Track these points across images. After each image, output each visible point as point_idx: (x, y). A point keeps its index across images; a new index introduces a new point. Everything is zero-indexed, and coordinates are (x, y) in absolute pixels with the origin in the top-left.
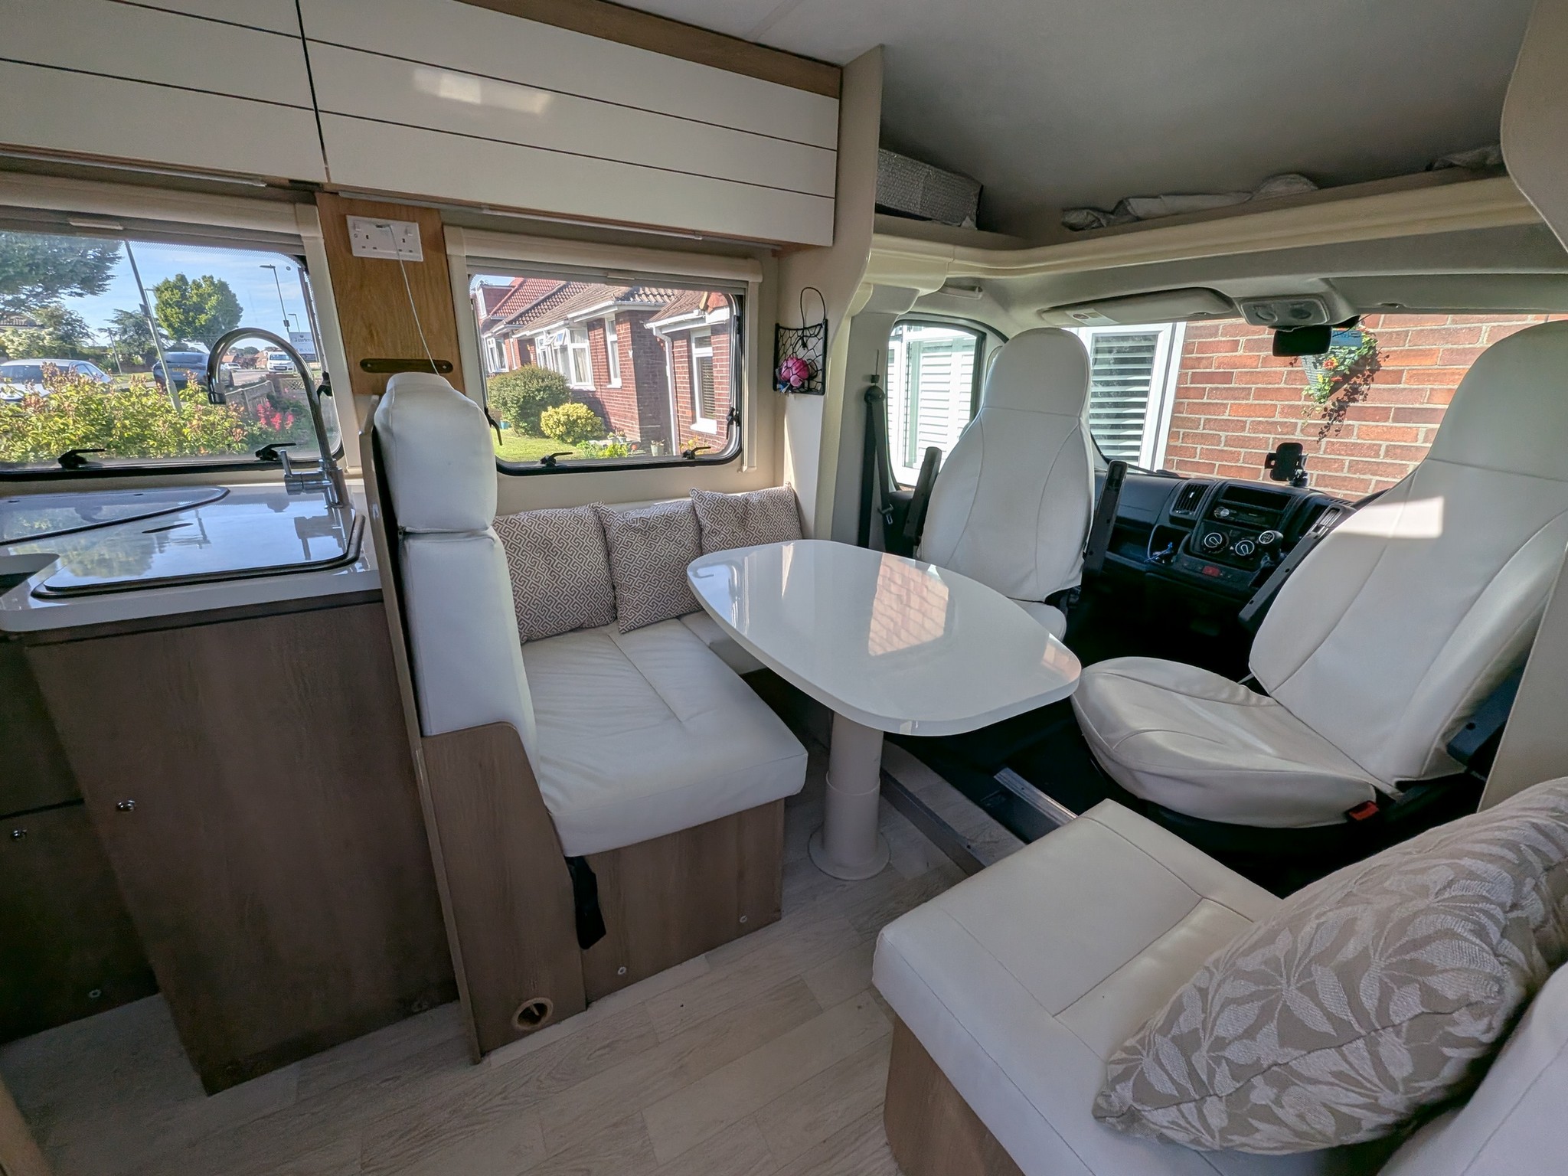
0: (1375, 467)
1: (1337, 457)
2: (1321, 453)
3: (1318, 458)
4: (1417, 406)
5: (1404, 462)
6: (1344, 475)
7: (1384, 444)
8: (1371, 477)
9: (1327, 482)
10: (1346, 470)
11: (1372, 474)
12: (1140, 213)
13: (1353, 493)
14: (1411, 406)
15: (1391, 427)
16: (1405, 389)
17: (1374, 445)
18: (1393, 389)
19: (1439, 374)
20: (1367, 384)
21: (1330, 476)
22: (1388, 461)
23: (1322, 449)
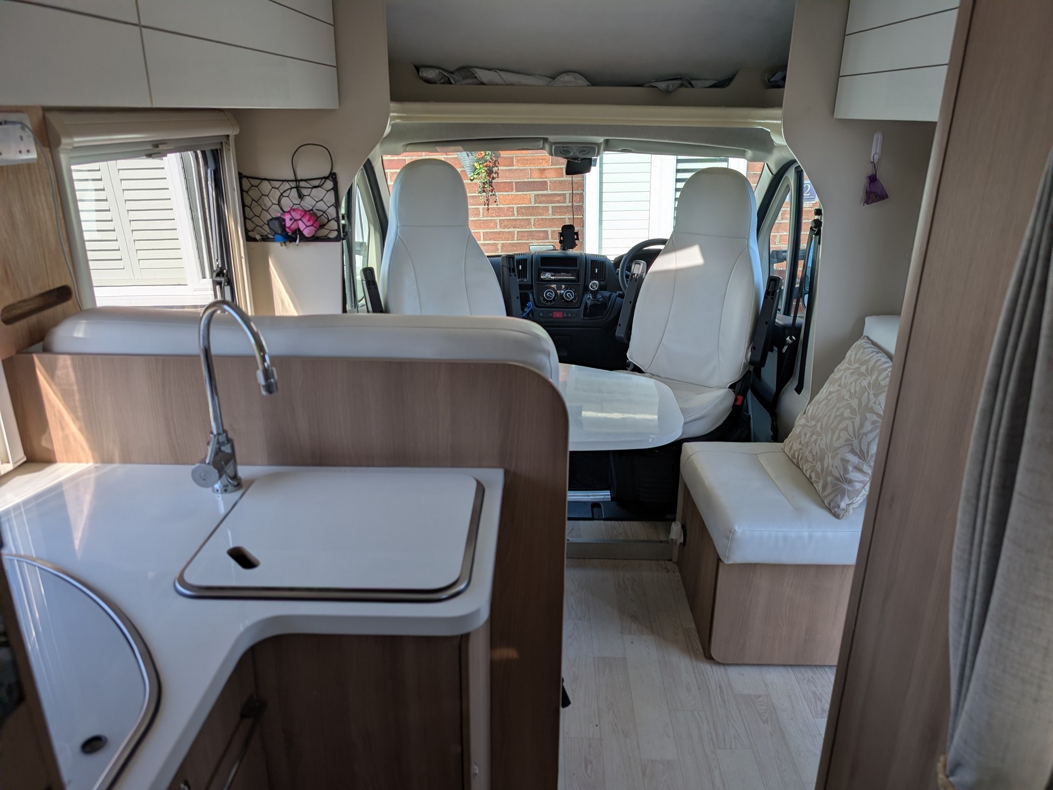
0: (514, 223)
1: (491, 218)
2: (481, 216)
3: (480, 220)
4: (526, 180)
5: (528, 217)
6: (498, 230)
7: (515, 206)
8: (514, 229)
9: (490, 237)
10: (498, 227)
11: (514, 228)
12: (484, 80)
13: (507, 242)
14: (523, 180)
15: (516, 195)
16: (517, 169)
17: (510, 207)
18: (511, 170)
19: (531, 159)
20: (496, 167)
21: (491, 232)
22: (520, 218)
23: (481, 214)
